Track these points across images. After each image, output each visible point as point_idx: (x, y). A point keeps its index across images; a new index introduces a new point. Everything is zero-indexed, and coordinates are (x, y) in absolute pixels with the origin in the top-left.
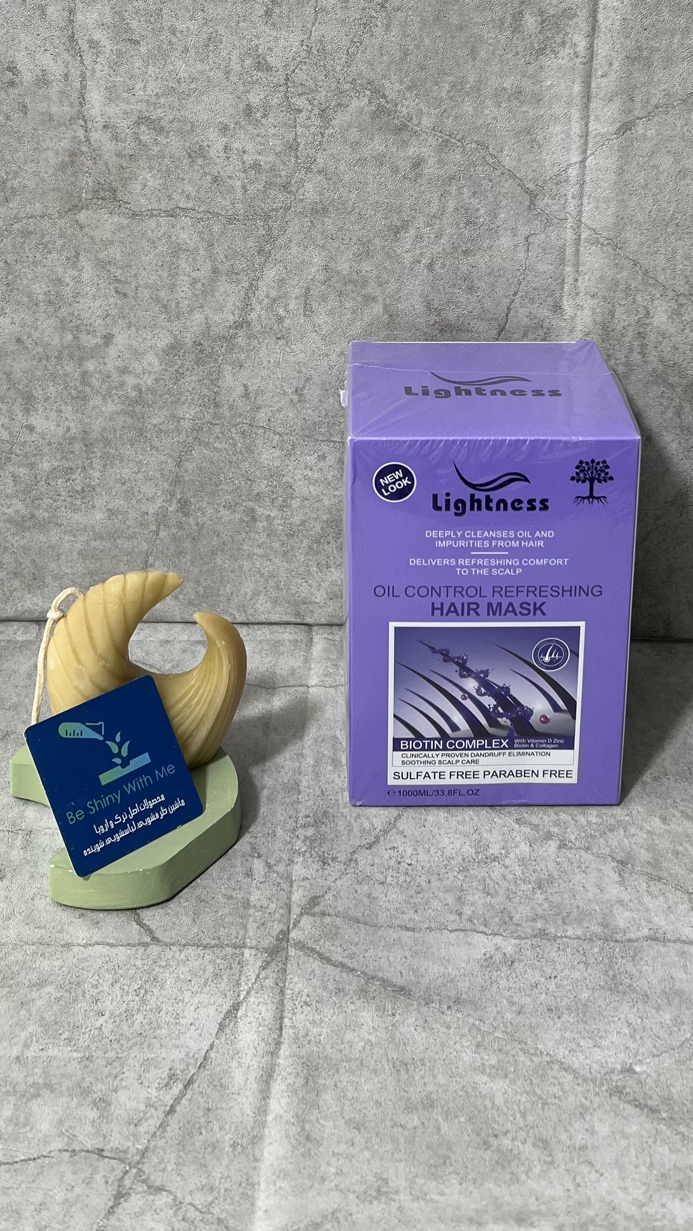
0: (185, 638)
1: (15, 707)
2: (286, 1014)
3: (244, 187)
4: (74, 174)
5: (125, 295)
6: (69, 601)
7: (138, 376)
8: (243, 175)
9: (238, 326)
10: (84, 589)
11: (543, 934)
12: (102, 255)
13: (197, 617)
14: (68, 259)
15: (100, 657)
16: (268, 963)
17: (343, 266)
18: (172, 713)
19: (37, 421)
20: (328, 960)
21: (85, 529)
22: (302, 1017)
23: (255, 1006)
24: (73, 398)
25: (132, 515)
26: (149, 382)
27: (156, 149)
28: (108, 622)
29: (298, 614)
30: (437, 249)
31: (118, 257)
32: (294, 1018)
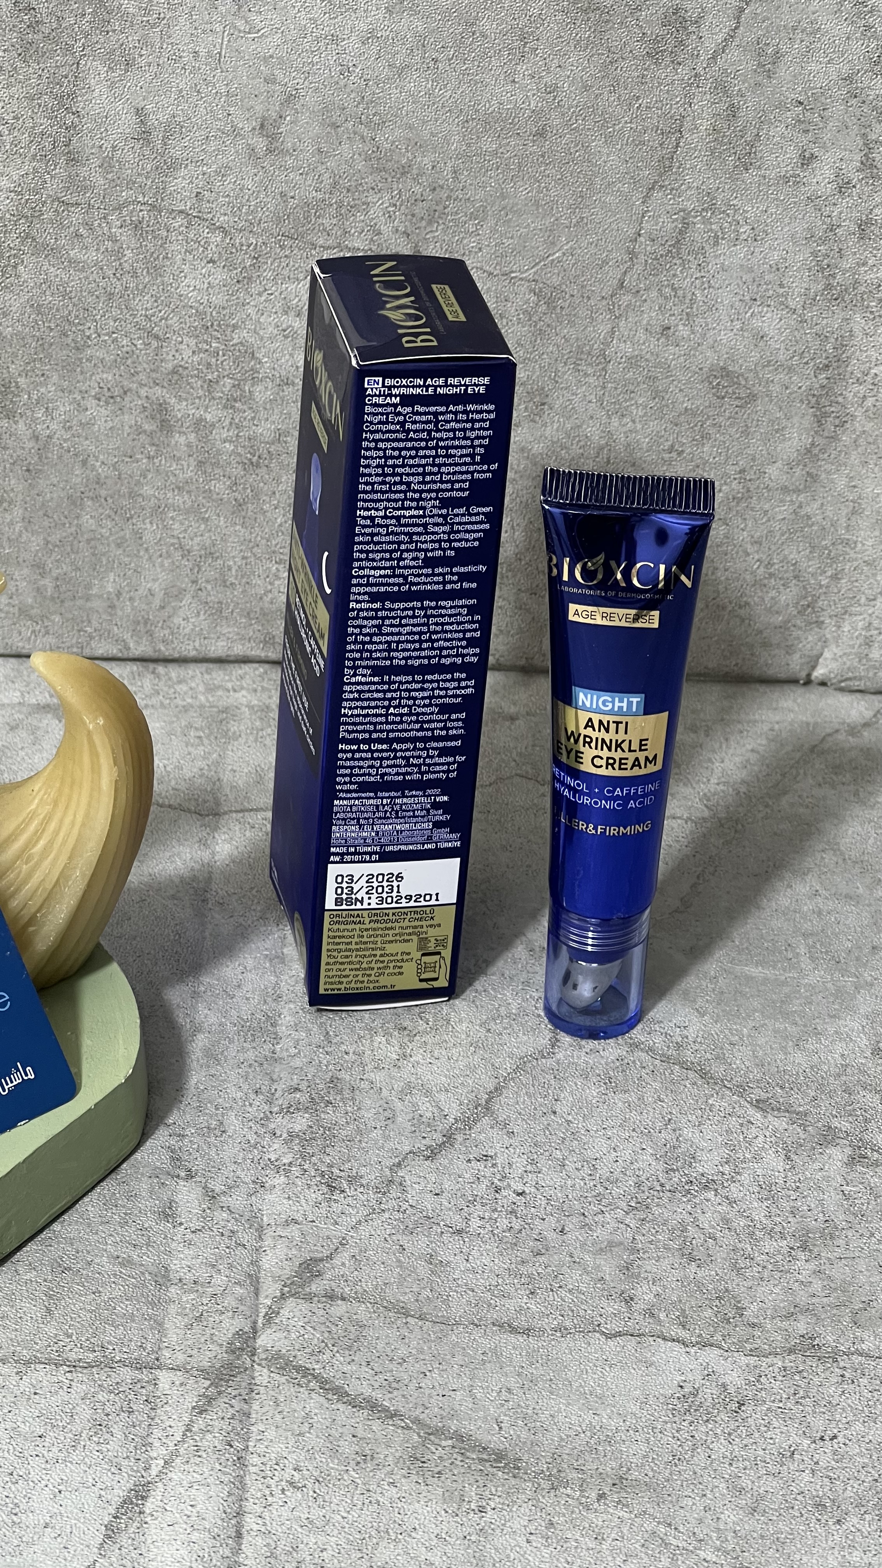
2: (249, 1506)
16: (210, 1400)
20: (341, 1394)
22: (285, 1512)
23: (182, 1490)
32: (266, 1514)
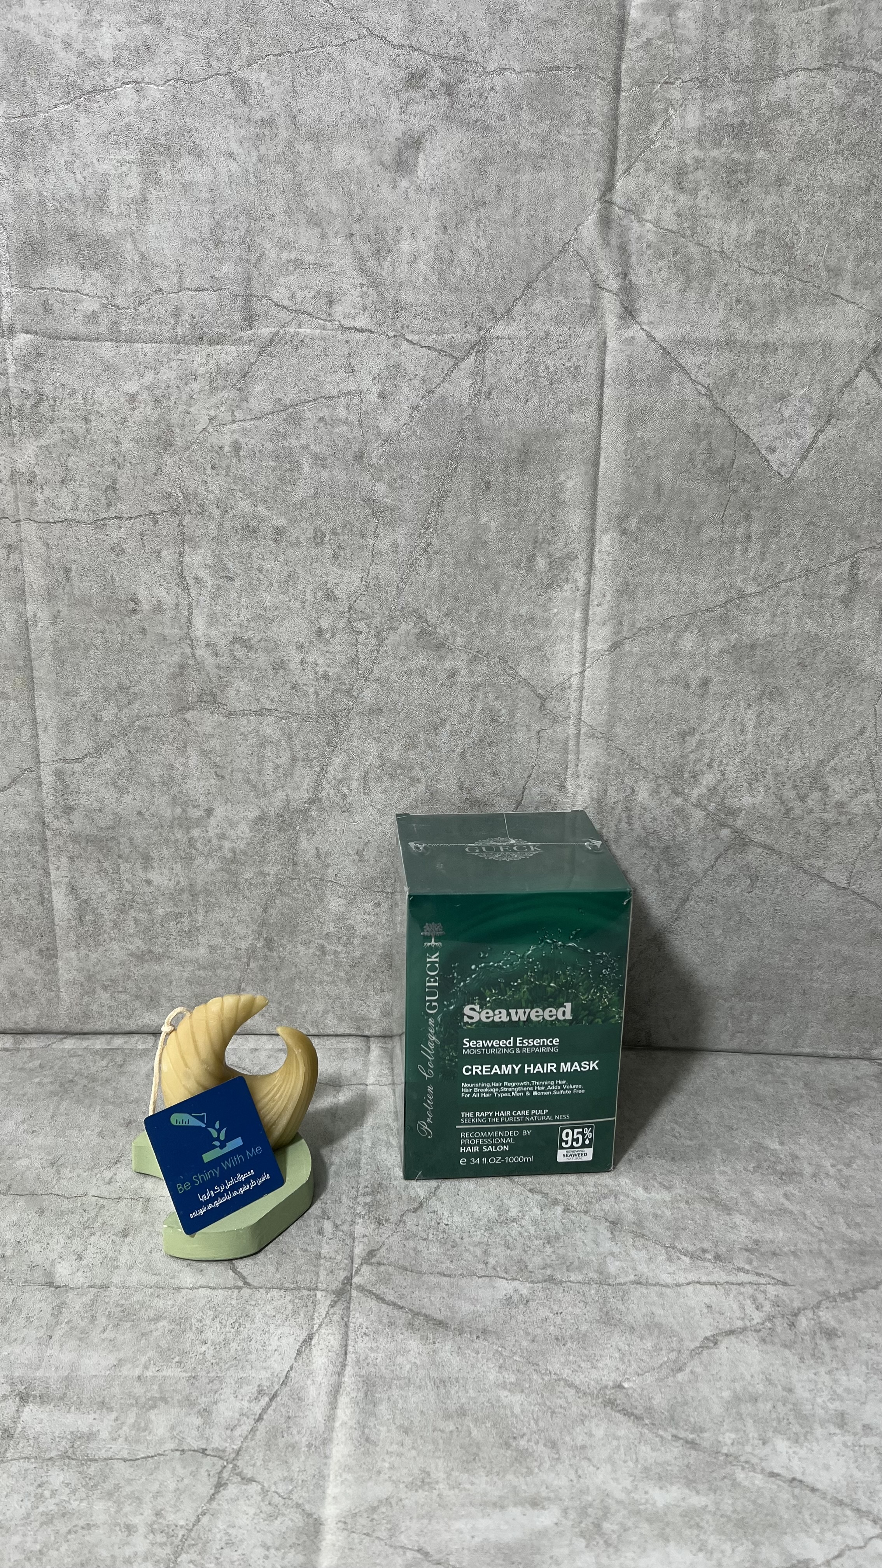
0: (270, 1046)
1: (137, 1101)
2: (349, 1342)
3: (316, 693)
4: (183, 682)
5: (223, 777)
6: (179, 1018)
7: (232, 841)
8: (315, 683)
9: (312, 801)
10: (191, 1009)
11: (551, 1279)
12: (205, 746)
13: (279, 1030)
14: (178, 749)
15: (203, 1062)
16: (335, 1302)
17: (394, 754)
18: (259, 1106)
19: (154, 876)
20: (383, 1300)
21: (191, 961)
22: (363, 1345)
23: (325, 1336)
24: (182, 858)
25: (228, 950)
26: (242, 846)
27: (248, 662)
28: (209, 1034)
29: (358, 1028)
30: (468, 741)
31: (218, 748)
32: (356, 1346)
